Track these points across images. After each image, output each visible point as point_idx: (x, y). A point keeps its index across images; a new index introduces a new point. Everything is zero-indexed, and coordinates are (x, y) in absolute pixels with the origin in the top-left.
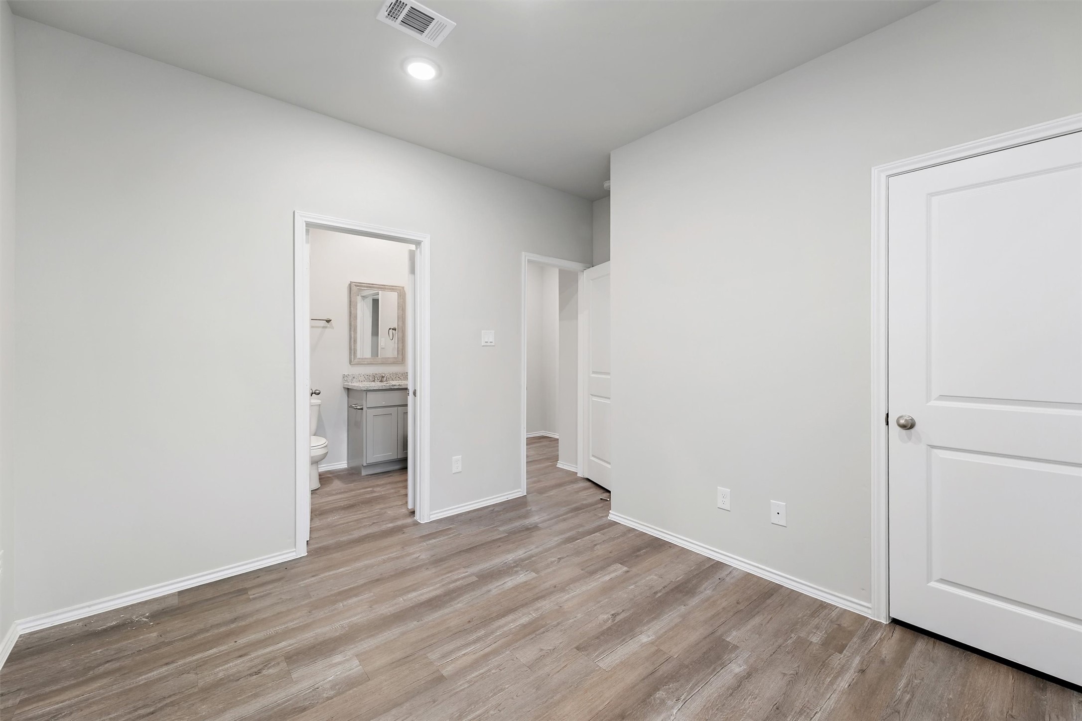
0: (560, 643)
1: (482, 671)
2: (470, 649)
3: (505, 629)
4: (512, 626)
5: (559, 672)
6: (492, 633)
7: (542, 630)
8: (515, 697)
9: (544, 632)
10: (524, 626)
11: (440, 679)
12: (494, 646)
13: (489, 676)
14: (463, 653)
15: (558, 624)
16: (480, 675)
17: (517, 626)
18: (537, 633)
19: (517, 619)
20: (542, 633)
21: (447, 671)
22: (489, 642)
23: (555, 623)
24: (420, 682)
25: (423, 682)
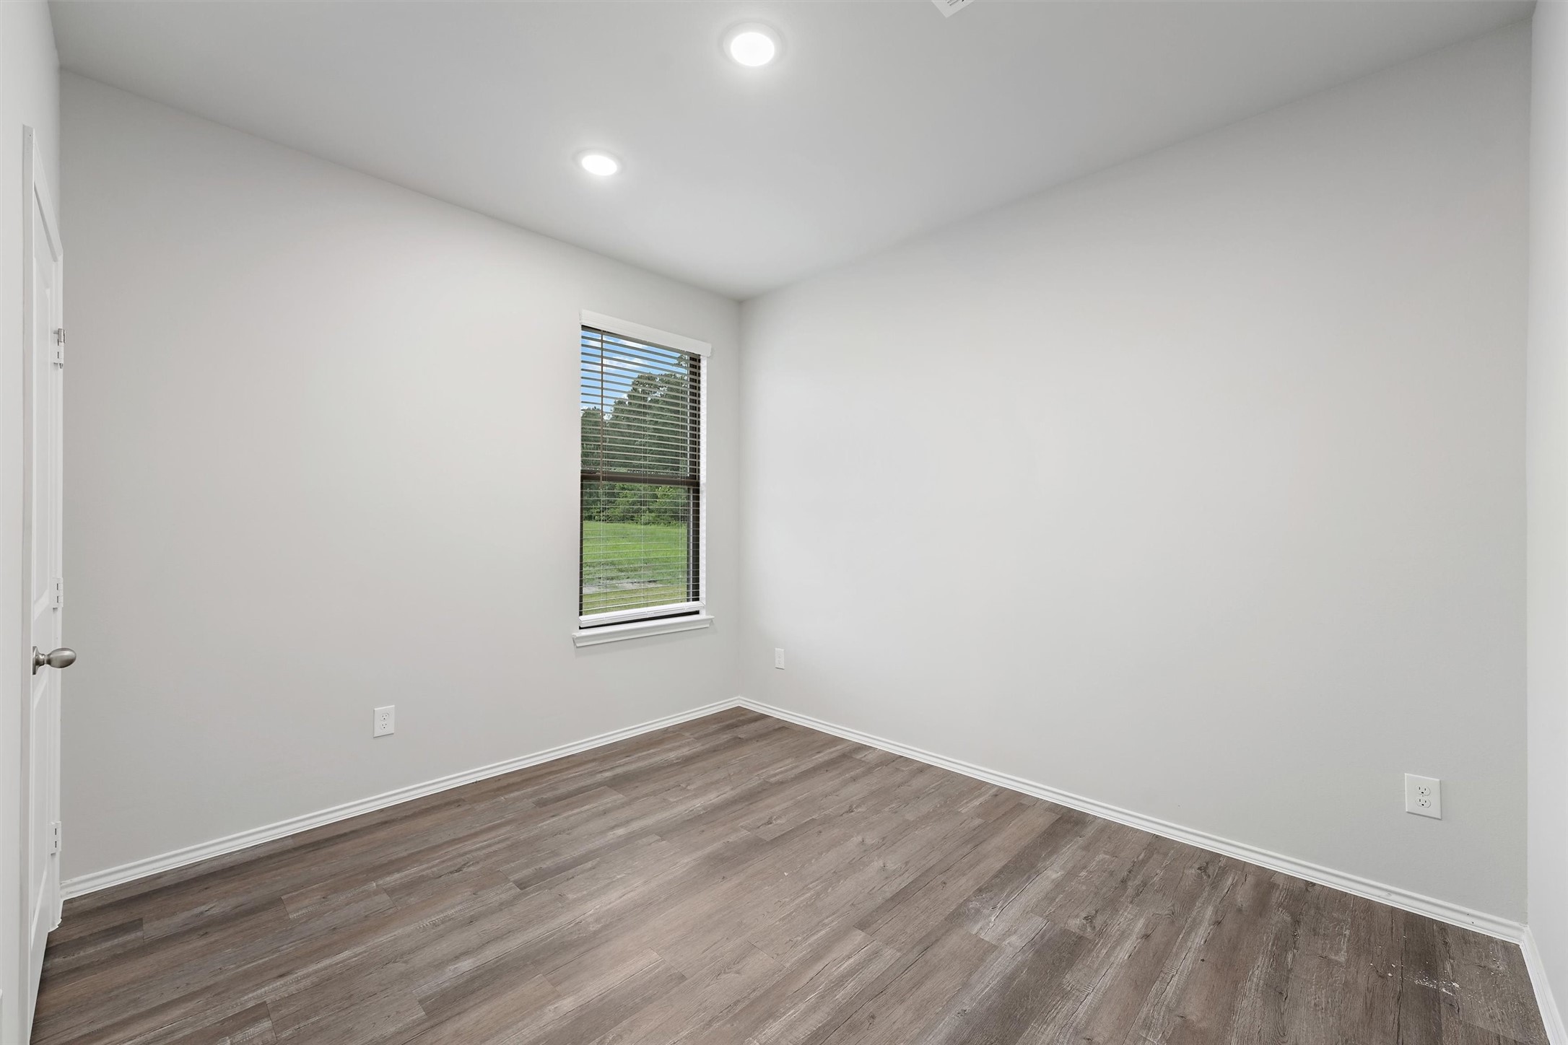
0: (708, 985)
1: (815, 937)
2: (845, 965)
3: (802, 1006)
4: (792, 1014)
5: (715, 944)
6: (822, 997)
7: (740, 1007)
8: (766, 913)
9: (735, 1004)
10: (771, 1015)
11: (862, 925)
12: (811, 973)
13: (804, 932)
14: (851, 960)
15: (709, 1024)
16: (815, 933)
17: (784, 1014)
18: (747, 1002)
19: (787, 1030)
20: (739, 1001)
21: (859, 936)
22: (822, 979)
23: (716, 1025)
24: (883, 921)
25: (880, 921)
